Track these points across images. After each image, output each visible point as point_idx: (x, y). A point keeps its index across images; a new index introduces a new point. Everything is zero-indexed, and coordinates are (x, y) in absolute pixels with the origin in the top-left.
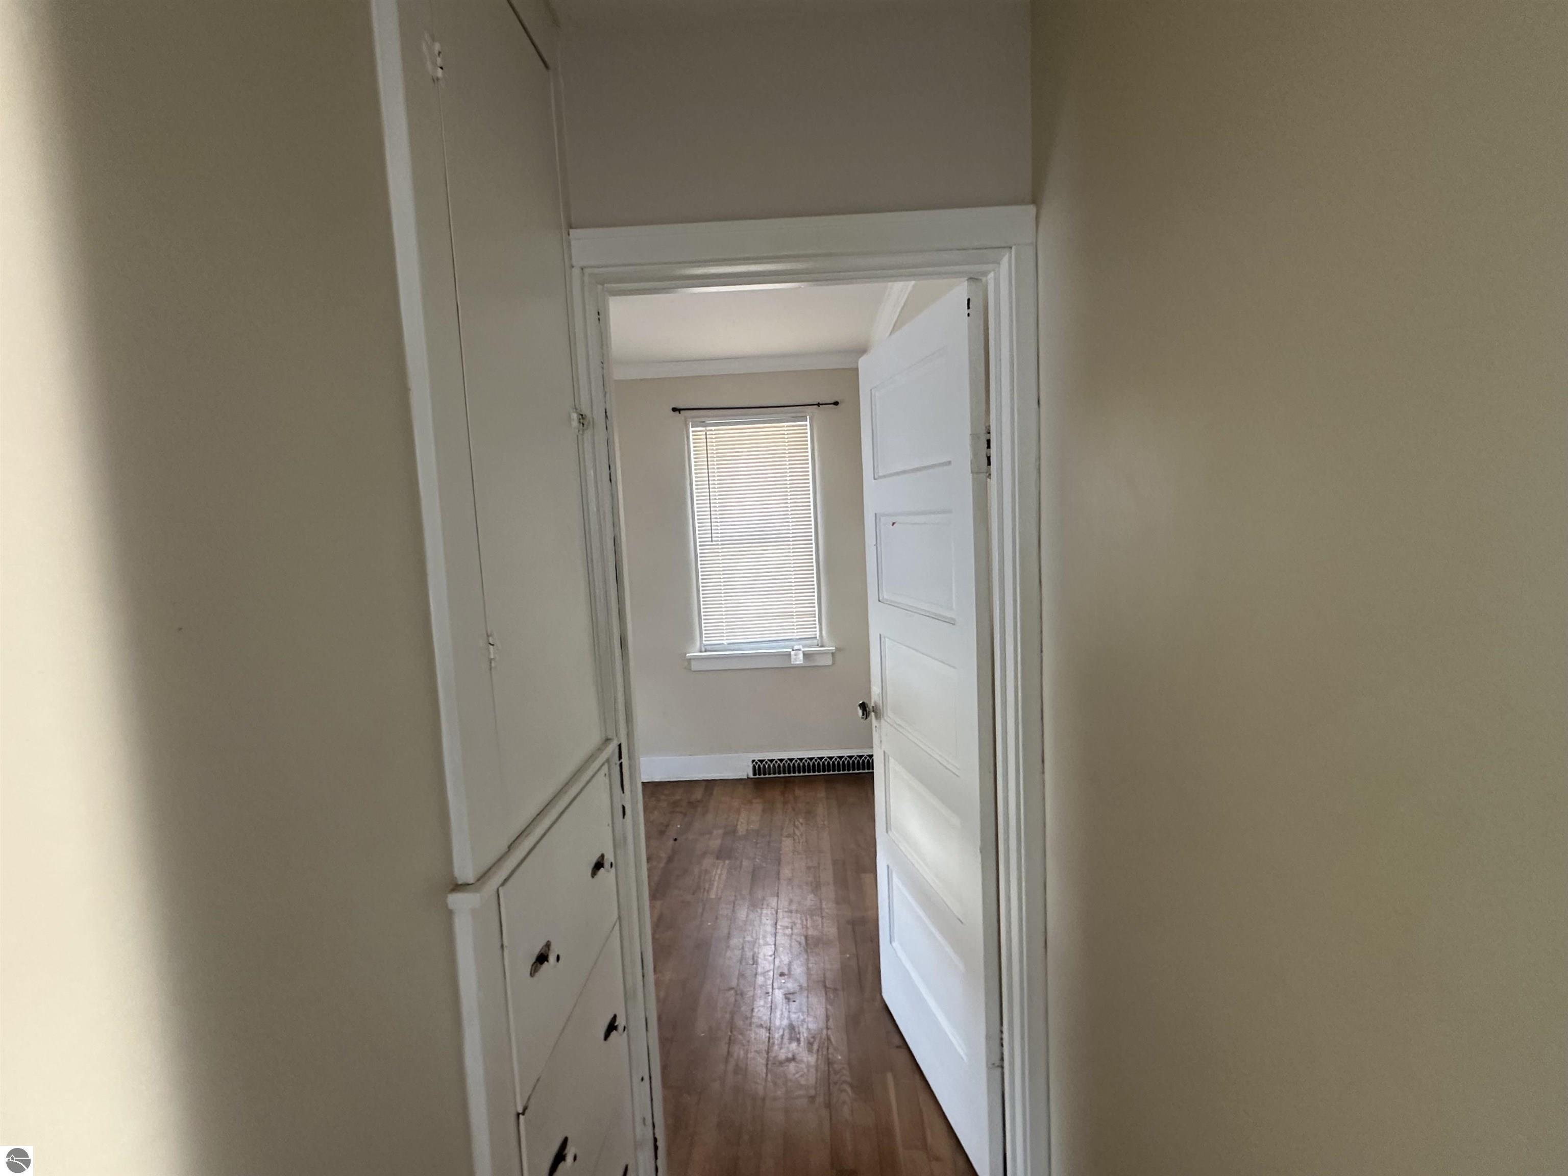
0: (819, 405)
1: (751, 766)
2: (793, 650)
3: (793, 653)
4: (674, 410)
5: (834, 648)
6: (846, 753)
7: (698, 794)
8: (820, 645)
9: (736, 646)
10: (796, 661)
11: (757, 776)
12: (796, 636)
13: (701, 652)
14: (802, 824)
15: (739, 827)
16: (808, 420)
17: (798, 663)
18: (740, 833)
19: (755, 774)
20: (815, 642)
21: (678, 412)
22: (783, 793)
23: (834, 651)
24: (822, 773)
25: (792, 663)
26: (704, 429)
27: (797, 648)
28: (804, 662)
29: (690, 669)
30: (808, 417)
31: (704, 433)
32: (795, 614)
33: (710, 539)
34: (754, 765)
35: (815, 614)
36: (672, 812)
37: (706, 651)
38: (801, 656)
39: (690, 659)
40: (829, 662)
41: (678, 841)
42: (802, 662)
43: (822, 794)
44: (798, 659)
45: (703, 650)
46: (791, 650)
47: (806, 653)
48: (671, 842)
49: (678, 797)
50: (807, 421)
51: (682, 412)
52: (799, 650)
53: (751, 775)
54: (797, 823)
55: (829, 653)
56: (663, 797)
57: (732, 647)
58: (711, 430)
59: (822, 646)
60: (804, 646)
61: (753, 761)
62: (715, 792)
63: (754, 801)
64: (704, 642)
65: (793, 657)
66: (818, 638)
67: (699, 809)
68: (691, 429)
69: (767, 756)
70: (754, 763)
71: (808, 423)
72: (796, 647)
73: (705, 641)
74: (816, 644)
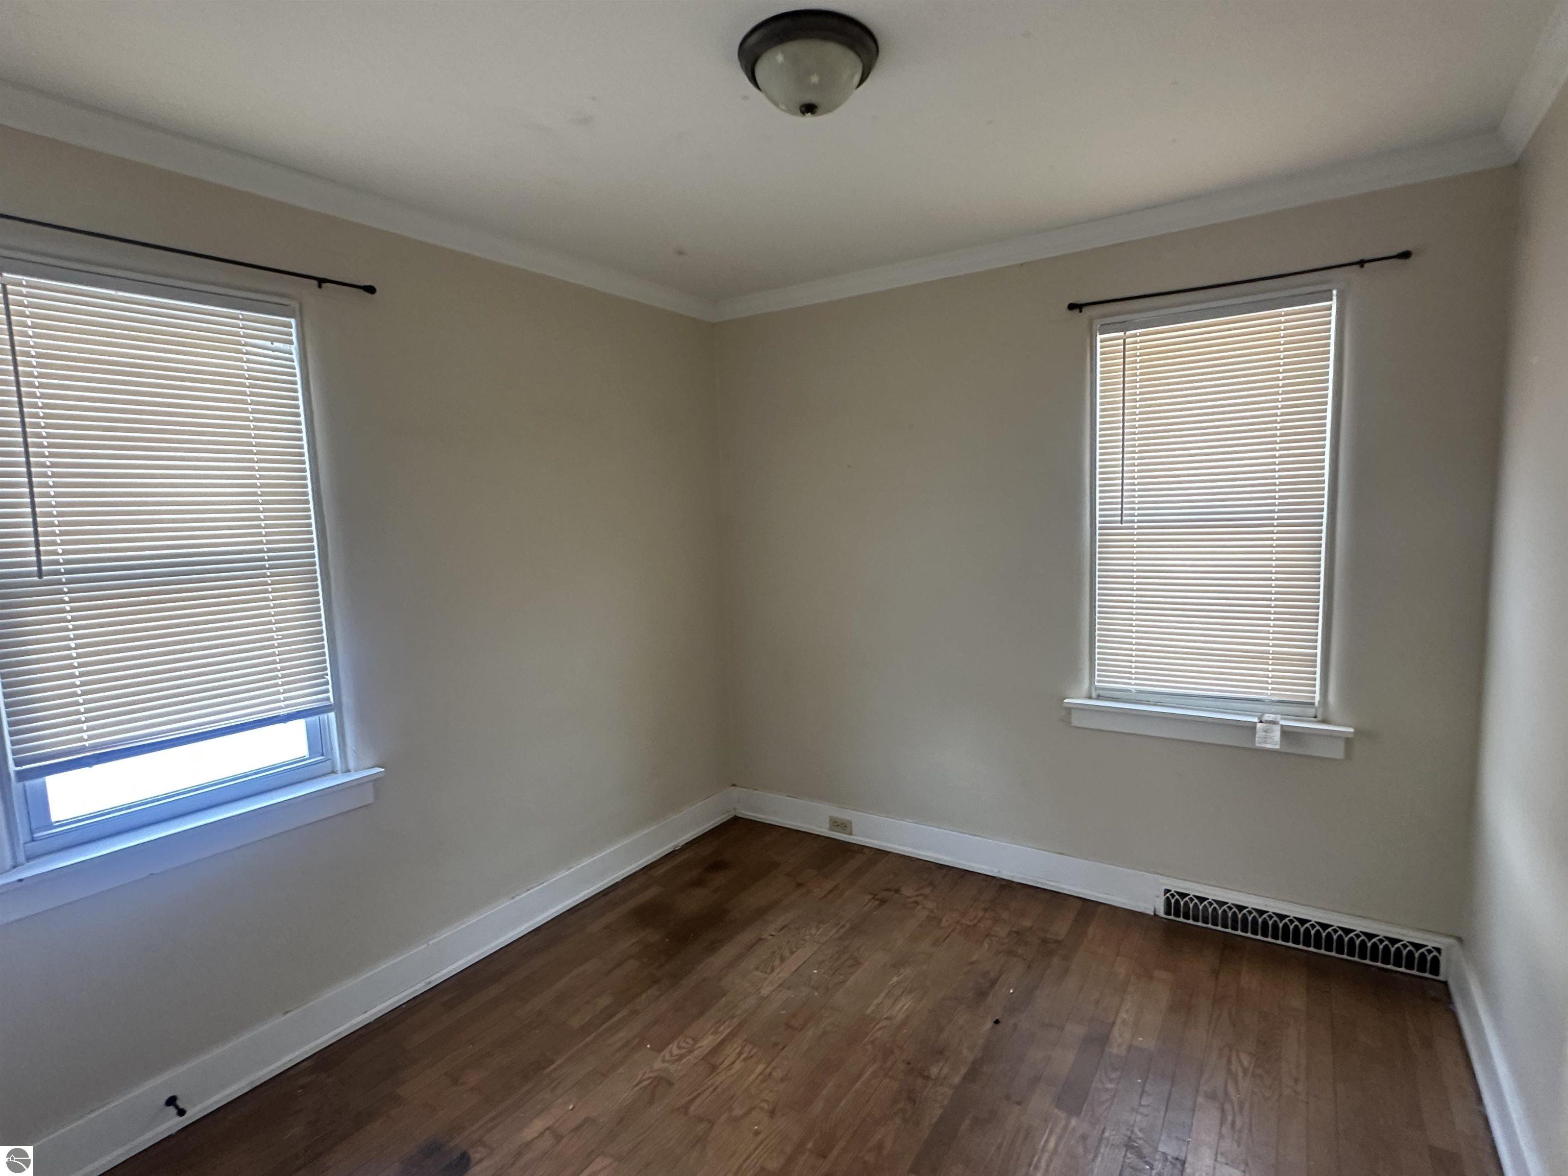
0: (1361, 263)
1: (1163, 898)
2: (1261, 722)
3: (1259, 725)
4: (1072, 307)
5: (1352, 730)
6: (1360, 925)
7: (1061, 928)
8: (1320, 717)
9: (1152, 698)
10: (1265, 742)
11: (1172, 917)
12: (1267, 695)
13: (1090, 698)
14: (1245, 1071)
15: (1116, 1032)
16: (1335, 298)
17: (1268, 746)
18: (1115, 1051)
19: (1168, 913)
20: (1311, 711)
21: (1078, 310)
22: (1216, 973)
23: (1351, 736)
24: (1301, 947)
25: (1258, 745)
26: (1122, 334)
27: (1270, 719)
28: (1280, 746)
29: (1070, 723)
30: (1334, 292)
31: (1122, 341)
32: (1271, 656)
33: (1119, 518)
34: (1168, 898)
35: (1315, 661)
36: (1010, 953)
37: (1099, 697)
38: (1277, 734)
39: (1070, 709)
40: (1337, 752)
41: (1000, 1026)
42: (1278, 747)
43: (1298, 1001)
44: (1274, 741)
45: (1094, 695)
46: (1256, 720)
47: (1287, 729)
48: (989, 1024)
49: (1027, 923)
50: (1331, 300)
51: (1084, 310)
52: (1274, 723)
53: (1161, 913)
54: (1235, 1066)
55: (1339, 737)
56: (1005, 915)
57: (1143, 697)
58: (1135, 336)
59: (1324, 721)
60: (1286, 715)
61: (1167, 891)
62: (1091, 930)
63: (1157, 973)
64: (1096, 684)
65: (1259, 734)
66: (1317, 704)
67: (1056, 960)
68: (1099, 337)
69: (1194, 889)
70: (1168, 895)
71: (1334, 303)
72: (1268, 717)
73: (1099, 681)
74: (1313, 715)
